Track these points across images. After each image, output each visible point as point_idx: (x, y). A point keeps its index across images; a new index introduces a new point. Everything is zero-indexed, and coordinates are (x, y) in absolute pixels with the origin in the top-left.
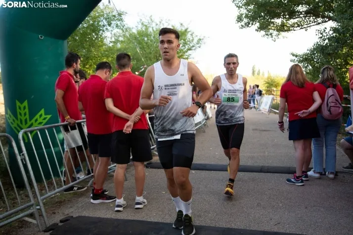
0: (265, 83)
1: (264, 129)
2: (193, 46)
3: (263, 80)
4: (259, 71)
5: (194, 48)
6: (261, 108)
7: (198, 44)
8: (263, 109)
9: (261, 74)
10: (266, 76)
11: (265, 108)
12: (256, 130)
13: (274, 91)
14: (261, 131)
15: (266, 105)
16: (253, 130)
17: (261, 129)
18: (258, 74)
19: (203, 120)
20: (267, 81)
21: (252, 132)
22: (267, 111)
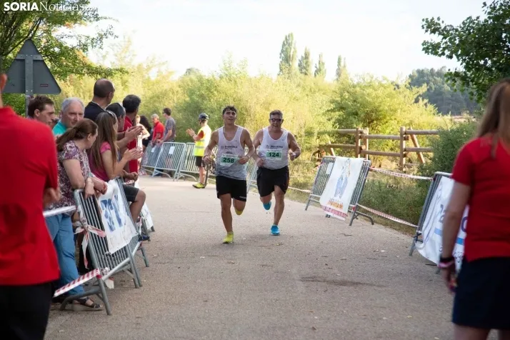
0: (333, 106)
1: (339, 277)
3: (326, 98)
4: (306, 57)
6: (323, 201)
8: (331, 202)
9: (312, 70)
11: (337, 199)
12: (314, 279)
13: (364, 139)
14: (330, 283)
15: (340, 191)
16: (304, 279)
17: (330, 278)
18: (304, 70)
19: (133, 242)
20: (338, 99)
21: (301, 287)
22: (345, 210)
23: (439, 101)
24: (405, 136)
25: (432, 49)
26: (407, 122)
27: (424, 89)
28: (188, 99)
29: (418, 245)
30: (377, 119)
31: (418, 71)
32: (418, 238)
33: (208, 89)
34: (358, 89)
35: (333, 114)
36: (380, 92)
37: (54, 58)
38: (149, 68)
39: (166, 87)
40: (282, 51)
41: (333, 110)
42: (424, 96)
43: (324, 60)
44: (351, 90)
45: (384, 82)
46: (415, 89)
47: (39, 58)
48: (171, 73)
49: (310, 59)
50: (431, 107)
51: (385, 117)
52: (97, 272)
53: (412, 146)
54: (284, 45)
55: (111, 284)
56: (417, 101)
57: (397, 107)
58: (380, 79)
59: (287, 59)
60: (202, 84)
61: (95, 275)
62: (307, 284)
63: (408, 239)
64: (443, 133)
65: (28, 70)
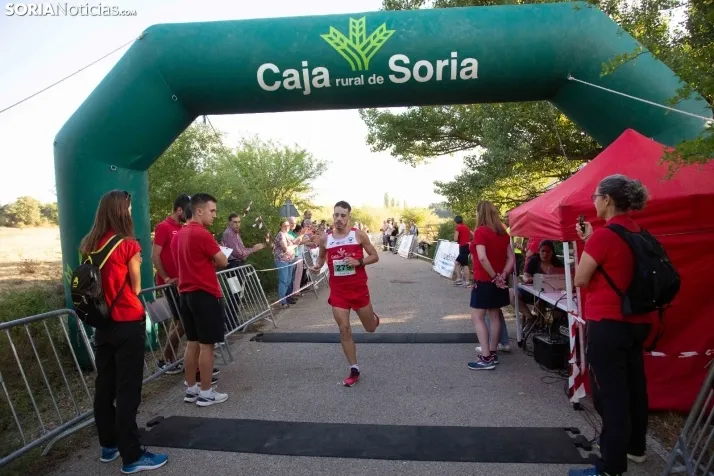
1: (405, 280)
4: (393, 200)
5: (313, 175)
7: (318, 170)
10: (402, 208)
11: (404, 251)
12: (395, 281)
14: (401, 283)
15: (405, 247)
16: (392, 282)
18: (393, 204)
21: (390, 285)
22: (407, 254)
23: (440, 214)
24: (428, 226)
25: (437, 192)
26: (429, 221)
27: (434, 209)
29: (433, 266)
32: (433, 264)
34: (411, 210)
36: (419, 211)
37: (298, 204)
40: (385, 198)
42: (434, 212)
43: (399, 201)
44: (409, 211)
47: (292, 204)
49: (395, 201)
51: (421, 220)
53: (431, 230)
54: (385, 196)
55: (317, 287)
56: (432, 214)
57: (425, 216)
58: (419, 207)
59: (386, 201)
62: (392, 284)
63: (430, 264)
64: (441, 225)
65: (289, 209)
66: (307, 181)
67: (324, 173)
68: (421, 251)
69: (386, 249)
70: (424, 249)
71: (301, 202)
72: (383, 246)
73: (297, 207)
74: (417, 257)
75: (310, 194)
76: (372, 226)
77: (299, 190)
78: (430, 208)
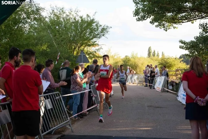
1: (157, 106)
2: (98, 34)
3: (157, 62)
5: (99, 36)
6: (155, 87)
7: (102, 33)
8: (157, 87)
9: (156, 55)
10: (160, 56)
11: (159, 87)
12: (151, 106)
14: (154, 107)
15: (159, 84)
16: (148, 106)
18: (154, 55)
20: (161, 62)
22: (160, 89)
23: (187, 62)
24: (177, 70)
26: (178, 67)
27: (182, 59)
28: (123, 63)
29: (177, 97)
30: (171, 67)
31: (182, 55)
32: (177, 96)
33: (128, 61)
34: (166, 59)
35: (159, 66)
36: (171, 60)
37: (89, 54)
38: (115, 56)
39: (118, 60)
40: (148, 51)
41: (159, 65)
42: (182, 61)
43: (159, 53)
44: (164, 59)
45: (172, 58)
46: (180, 59)
47: (85, 55)
48: (120, 57)
49: (155, 52)
50: (184, 64)
51: (173, 66)
52: (96, 105)
53: (179, 73)
54: (149, 49)
56: (181, 62)
57: (175, 63)
58: (171, 57)
59: (149, 53)
60: (127, 59)
61: (96, 106)
62: (148, 108)
63: (175, 96)
65: (82, 57)
66: (94, 40)
67: (106, 35)
68: (171, 87)
69: (146, 86)
70: (173, 86)
71: (91, 53)
72: (145, 84)
73: (88, 56)
74: (168, 91)
75: (97, 48)
76: (138, 70)
77: (89, 46)
78: (180, 58)
